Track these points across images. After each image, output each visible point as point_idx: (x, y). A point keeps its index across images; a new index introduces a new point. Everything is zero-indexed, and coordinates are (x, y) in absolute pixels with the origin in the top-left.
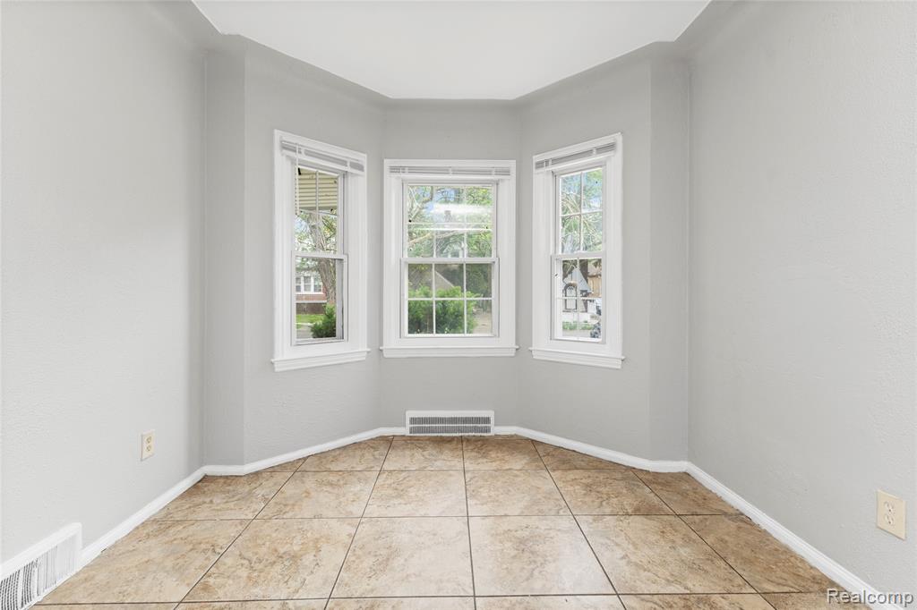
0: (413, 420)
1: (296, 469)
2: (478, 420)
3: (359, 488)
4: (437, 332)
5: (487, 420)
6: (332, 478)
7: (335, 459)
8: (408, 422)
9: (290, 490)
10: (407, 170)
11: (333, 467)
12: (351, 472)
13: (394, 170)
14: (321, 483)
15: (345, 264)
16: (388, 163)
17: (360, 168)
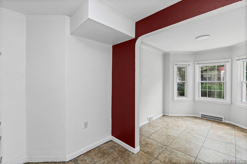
0: (202, 115)
1: (178, 117)
2: (220, 118)
3: (188, 122)
4: (208, 97)
5: (222, 118)
6: (184, 120)
7: (185, 118)
8: (200, 115)
9: (177, 119)
10: (200, 64)
11: (184, 118)
12: (187, 120)
13: (197, 64)
14: (182, 120)
15: (186, 83)
16: (196, 63)
17: (190, 65)
